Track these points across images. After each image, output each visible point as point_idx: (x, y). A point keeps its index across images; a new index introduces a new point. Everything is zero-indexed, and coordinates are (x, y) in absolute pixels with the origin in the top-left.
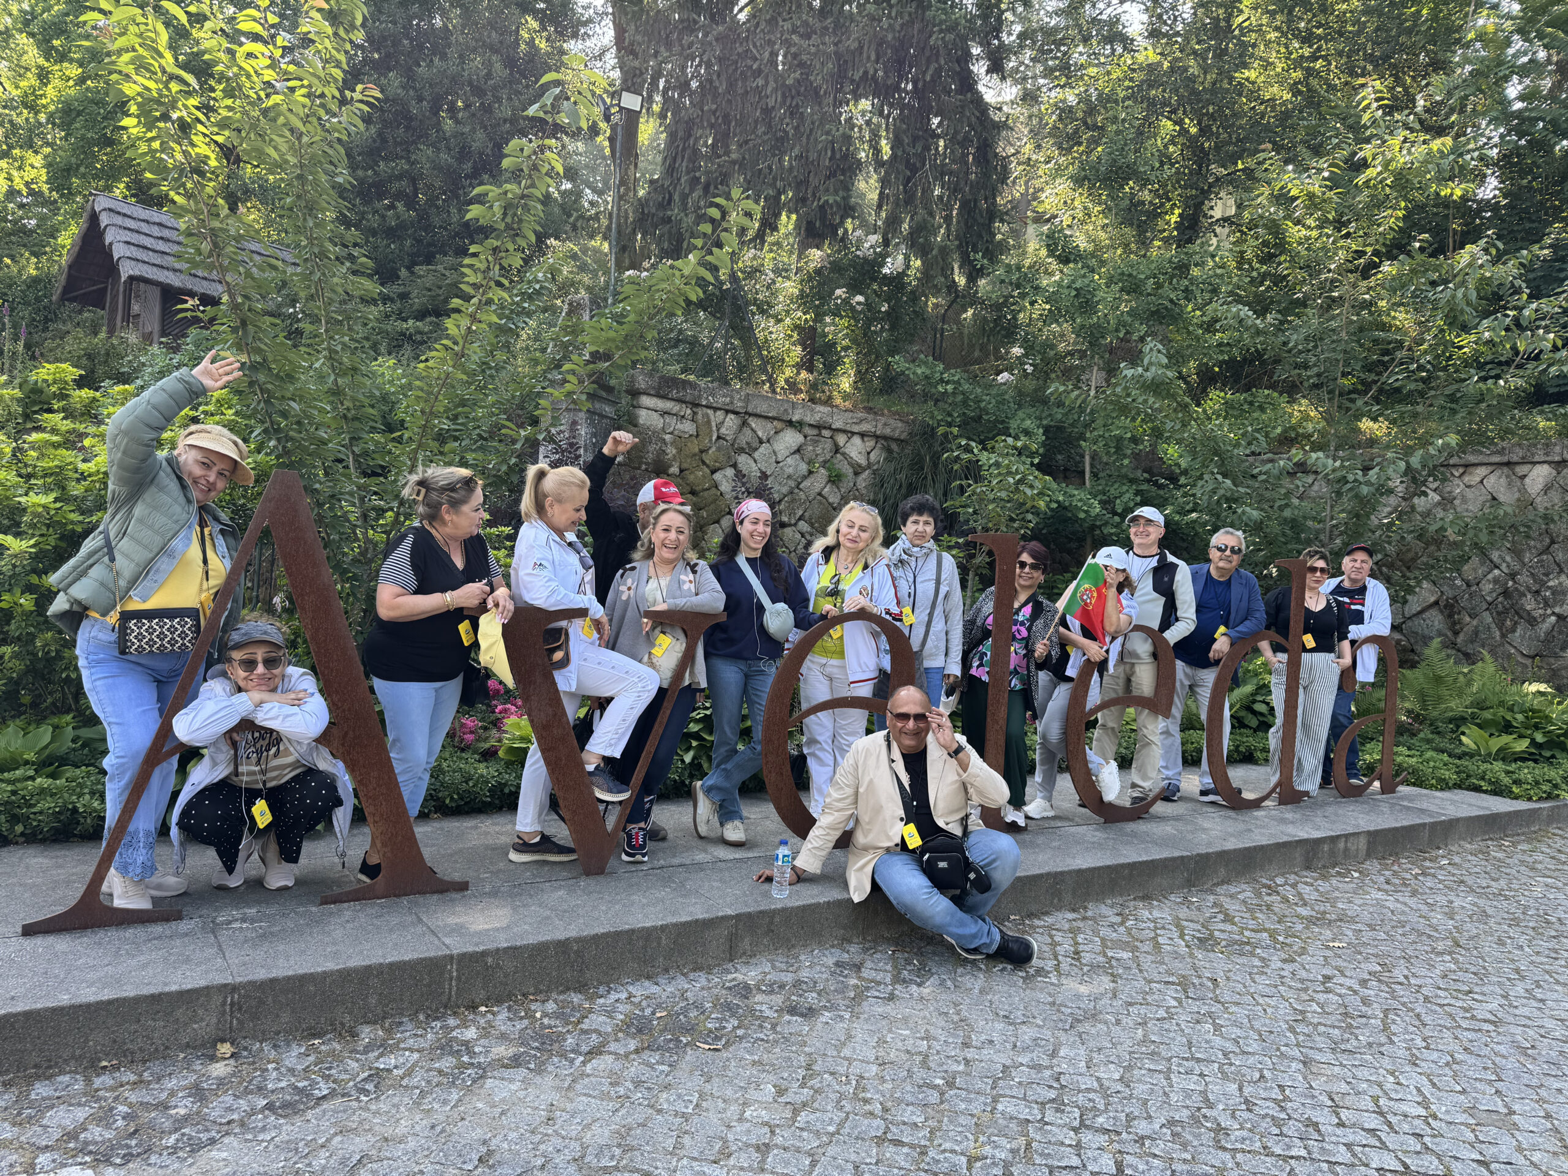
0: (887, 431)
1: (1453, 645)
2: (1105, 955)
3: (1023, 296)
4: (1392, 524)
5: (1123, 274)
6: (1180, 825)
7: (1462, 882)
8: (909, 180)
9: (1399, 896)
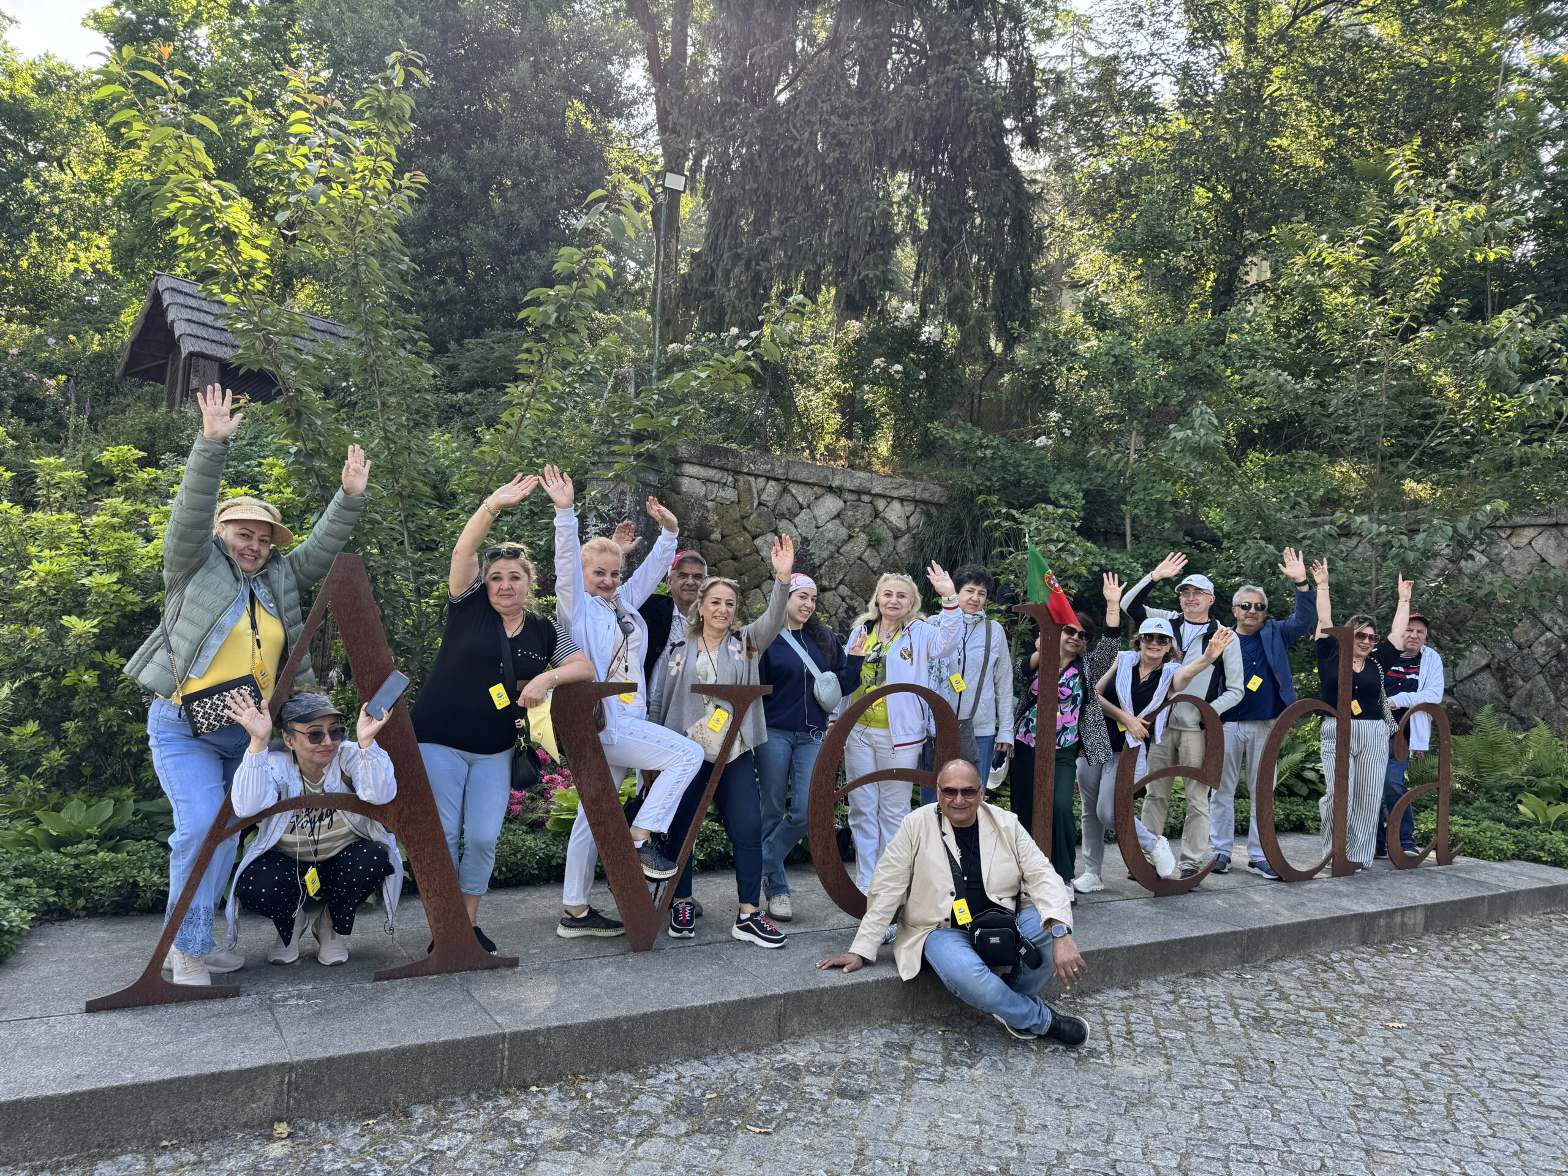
0: (927, 496)
1: (1507, 709)
2: (1158, 1035)
3: (1061, 363)
4: (1439, 587)
5: (1160, 340)
6: (1231, 898)
7: (1524, 958)
8: (946, 253)
9: (1459, 973)
